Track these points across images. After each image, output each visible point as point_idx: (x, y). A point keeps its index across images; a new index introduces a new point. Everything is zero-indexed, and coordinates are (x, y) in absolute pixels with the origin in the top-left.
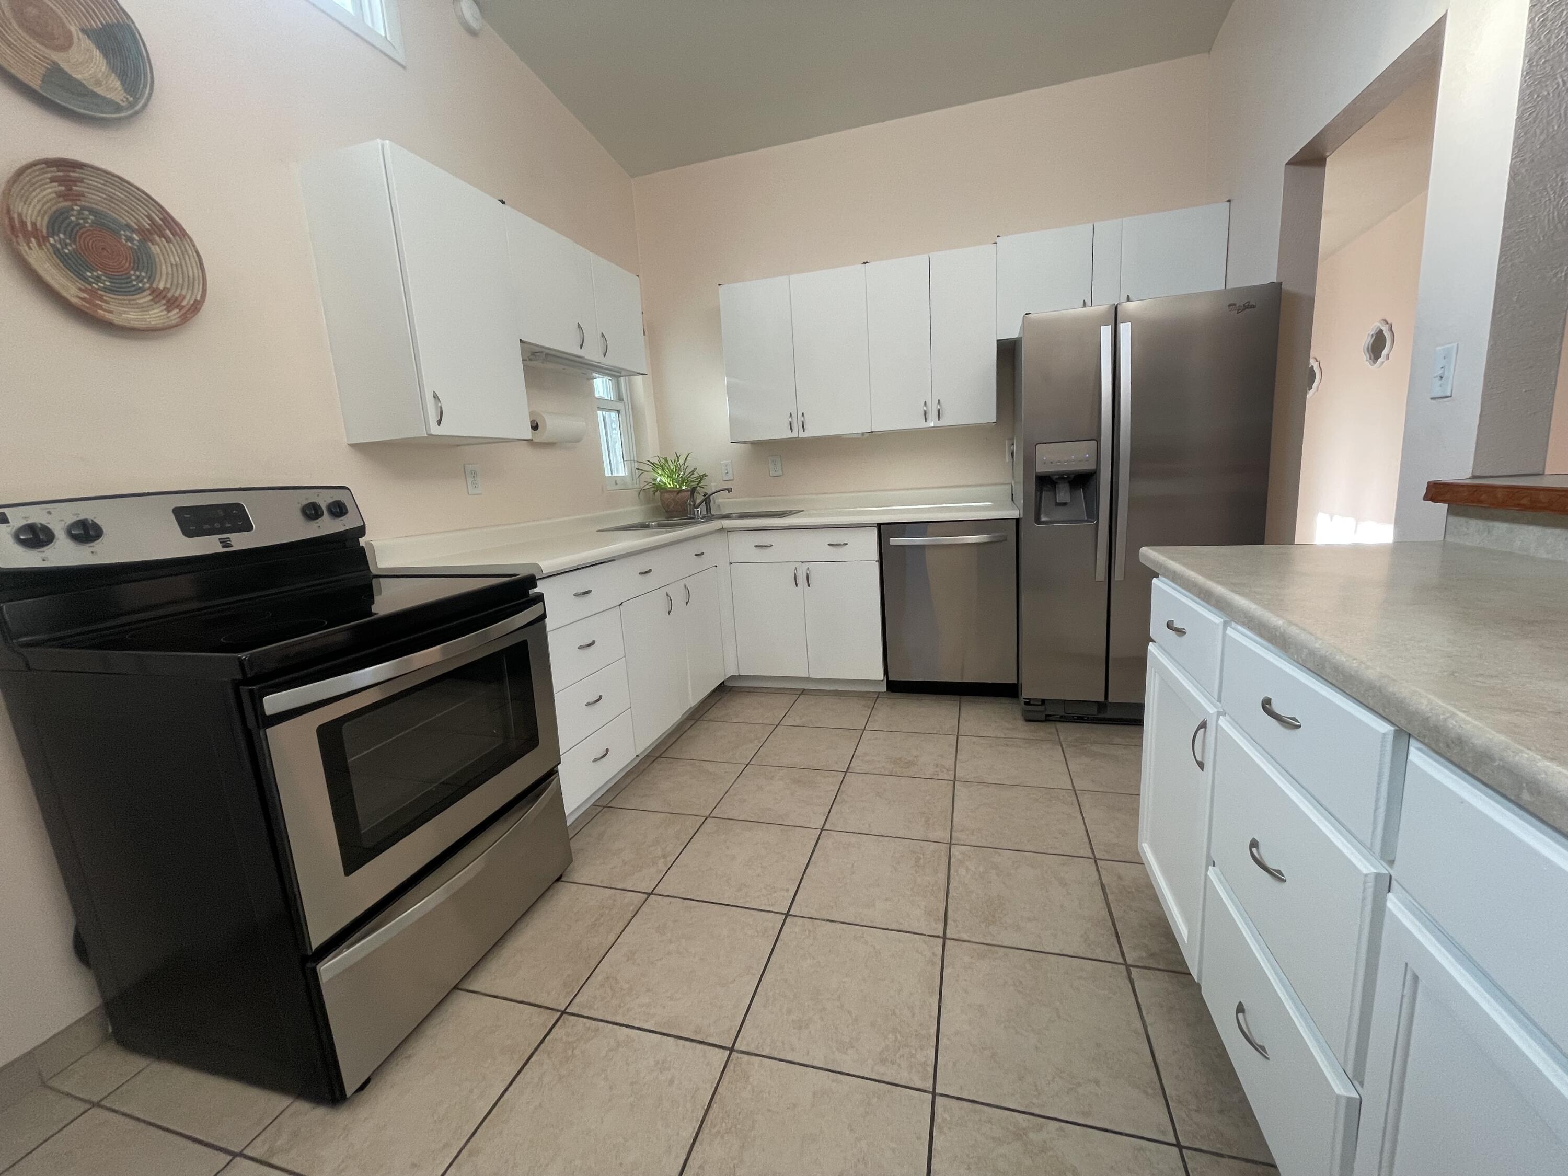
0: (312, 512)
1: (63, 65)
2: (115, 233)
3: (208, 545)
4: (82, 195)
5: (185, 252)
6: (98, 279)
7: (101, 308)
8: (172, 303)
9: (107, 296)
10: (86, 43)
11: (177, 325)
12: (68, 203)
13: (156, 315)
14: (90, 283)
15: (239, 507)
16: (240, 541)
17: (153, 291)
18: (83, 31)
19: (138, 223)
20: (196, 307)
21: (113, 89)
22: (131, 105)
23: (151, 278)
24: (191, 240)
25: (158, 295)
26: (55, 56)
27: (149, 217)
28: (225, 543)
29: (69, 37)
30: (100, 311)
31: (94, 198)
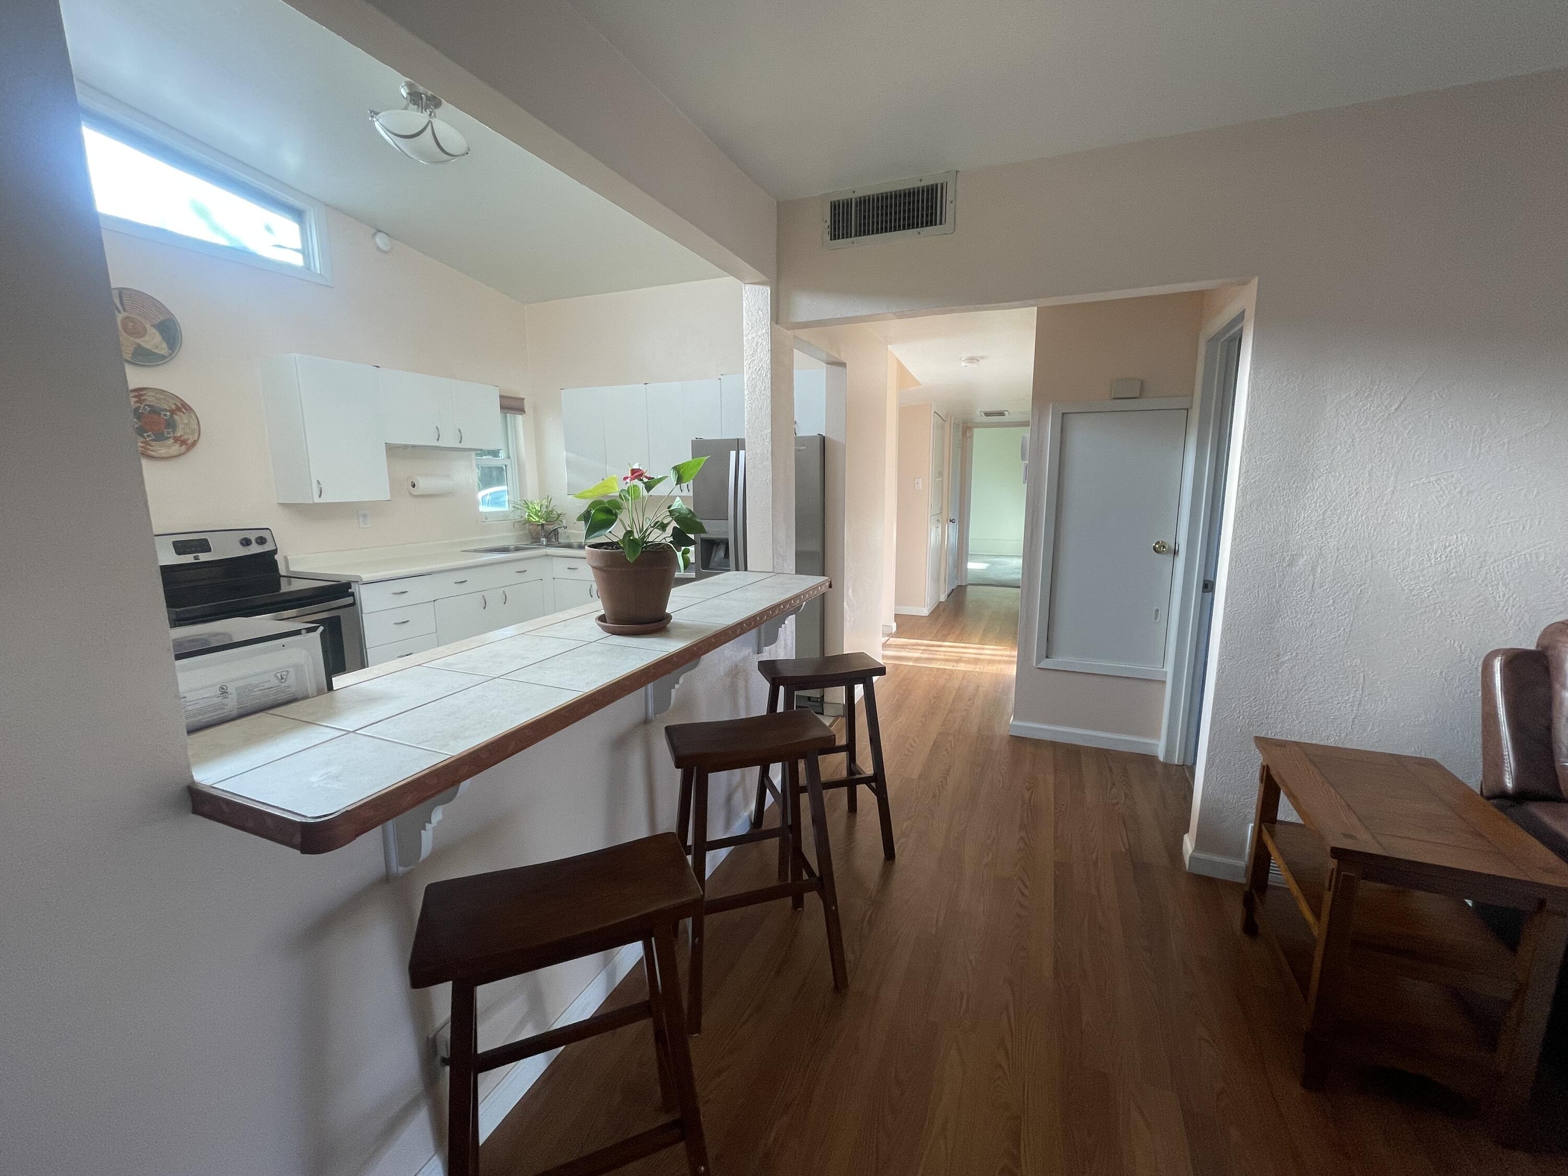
0: (246, 542)
1: (143, 344)
2: (159, 414)
3: (188, 559)
4: (145, 400)
5: (191, 417)
6: (149, 436)
7: (149, 450)
8: (183, 442)
9: (153, 443)
10: (154, 330)
11: (184, 453)
12: (139, 405)
13: (175, 449)
14: (145, 438)
15: (206, 540)
16: (204, 557)
17: (175, 438)
18: (152, 326)
19: (170, 407)
20: (194, 443)
21: (163, 349)
22: (171, 355)
23: (174, 431)
24: (194, 412)
25: (176, 439)
26: (139, 341)
27: (175, 404)
28: (196, 558)
29: (145, 330)
30: (149, 452)
31: (150, 399)
